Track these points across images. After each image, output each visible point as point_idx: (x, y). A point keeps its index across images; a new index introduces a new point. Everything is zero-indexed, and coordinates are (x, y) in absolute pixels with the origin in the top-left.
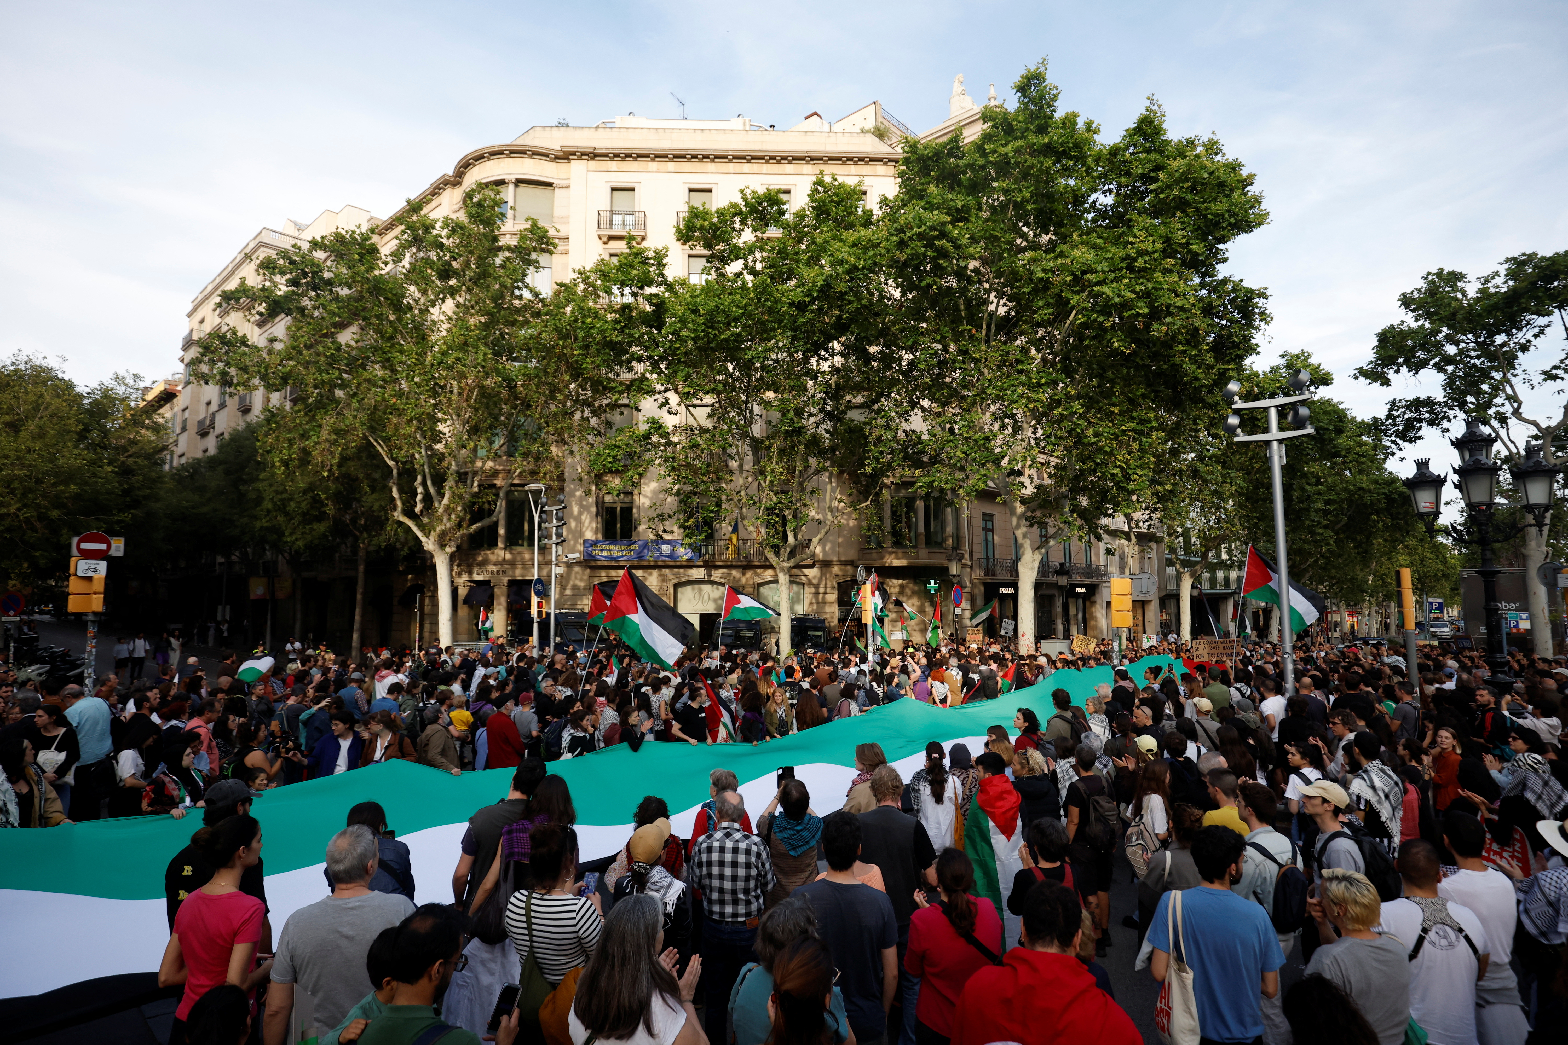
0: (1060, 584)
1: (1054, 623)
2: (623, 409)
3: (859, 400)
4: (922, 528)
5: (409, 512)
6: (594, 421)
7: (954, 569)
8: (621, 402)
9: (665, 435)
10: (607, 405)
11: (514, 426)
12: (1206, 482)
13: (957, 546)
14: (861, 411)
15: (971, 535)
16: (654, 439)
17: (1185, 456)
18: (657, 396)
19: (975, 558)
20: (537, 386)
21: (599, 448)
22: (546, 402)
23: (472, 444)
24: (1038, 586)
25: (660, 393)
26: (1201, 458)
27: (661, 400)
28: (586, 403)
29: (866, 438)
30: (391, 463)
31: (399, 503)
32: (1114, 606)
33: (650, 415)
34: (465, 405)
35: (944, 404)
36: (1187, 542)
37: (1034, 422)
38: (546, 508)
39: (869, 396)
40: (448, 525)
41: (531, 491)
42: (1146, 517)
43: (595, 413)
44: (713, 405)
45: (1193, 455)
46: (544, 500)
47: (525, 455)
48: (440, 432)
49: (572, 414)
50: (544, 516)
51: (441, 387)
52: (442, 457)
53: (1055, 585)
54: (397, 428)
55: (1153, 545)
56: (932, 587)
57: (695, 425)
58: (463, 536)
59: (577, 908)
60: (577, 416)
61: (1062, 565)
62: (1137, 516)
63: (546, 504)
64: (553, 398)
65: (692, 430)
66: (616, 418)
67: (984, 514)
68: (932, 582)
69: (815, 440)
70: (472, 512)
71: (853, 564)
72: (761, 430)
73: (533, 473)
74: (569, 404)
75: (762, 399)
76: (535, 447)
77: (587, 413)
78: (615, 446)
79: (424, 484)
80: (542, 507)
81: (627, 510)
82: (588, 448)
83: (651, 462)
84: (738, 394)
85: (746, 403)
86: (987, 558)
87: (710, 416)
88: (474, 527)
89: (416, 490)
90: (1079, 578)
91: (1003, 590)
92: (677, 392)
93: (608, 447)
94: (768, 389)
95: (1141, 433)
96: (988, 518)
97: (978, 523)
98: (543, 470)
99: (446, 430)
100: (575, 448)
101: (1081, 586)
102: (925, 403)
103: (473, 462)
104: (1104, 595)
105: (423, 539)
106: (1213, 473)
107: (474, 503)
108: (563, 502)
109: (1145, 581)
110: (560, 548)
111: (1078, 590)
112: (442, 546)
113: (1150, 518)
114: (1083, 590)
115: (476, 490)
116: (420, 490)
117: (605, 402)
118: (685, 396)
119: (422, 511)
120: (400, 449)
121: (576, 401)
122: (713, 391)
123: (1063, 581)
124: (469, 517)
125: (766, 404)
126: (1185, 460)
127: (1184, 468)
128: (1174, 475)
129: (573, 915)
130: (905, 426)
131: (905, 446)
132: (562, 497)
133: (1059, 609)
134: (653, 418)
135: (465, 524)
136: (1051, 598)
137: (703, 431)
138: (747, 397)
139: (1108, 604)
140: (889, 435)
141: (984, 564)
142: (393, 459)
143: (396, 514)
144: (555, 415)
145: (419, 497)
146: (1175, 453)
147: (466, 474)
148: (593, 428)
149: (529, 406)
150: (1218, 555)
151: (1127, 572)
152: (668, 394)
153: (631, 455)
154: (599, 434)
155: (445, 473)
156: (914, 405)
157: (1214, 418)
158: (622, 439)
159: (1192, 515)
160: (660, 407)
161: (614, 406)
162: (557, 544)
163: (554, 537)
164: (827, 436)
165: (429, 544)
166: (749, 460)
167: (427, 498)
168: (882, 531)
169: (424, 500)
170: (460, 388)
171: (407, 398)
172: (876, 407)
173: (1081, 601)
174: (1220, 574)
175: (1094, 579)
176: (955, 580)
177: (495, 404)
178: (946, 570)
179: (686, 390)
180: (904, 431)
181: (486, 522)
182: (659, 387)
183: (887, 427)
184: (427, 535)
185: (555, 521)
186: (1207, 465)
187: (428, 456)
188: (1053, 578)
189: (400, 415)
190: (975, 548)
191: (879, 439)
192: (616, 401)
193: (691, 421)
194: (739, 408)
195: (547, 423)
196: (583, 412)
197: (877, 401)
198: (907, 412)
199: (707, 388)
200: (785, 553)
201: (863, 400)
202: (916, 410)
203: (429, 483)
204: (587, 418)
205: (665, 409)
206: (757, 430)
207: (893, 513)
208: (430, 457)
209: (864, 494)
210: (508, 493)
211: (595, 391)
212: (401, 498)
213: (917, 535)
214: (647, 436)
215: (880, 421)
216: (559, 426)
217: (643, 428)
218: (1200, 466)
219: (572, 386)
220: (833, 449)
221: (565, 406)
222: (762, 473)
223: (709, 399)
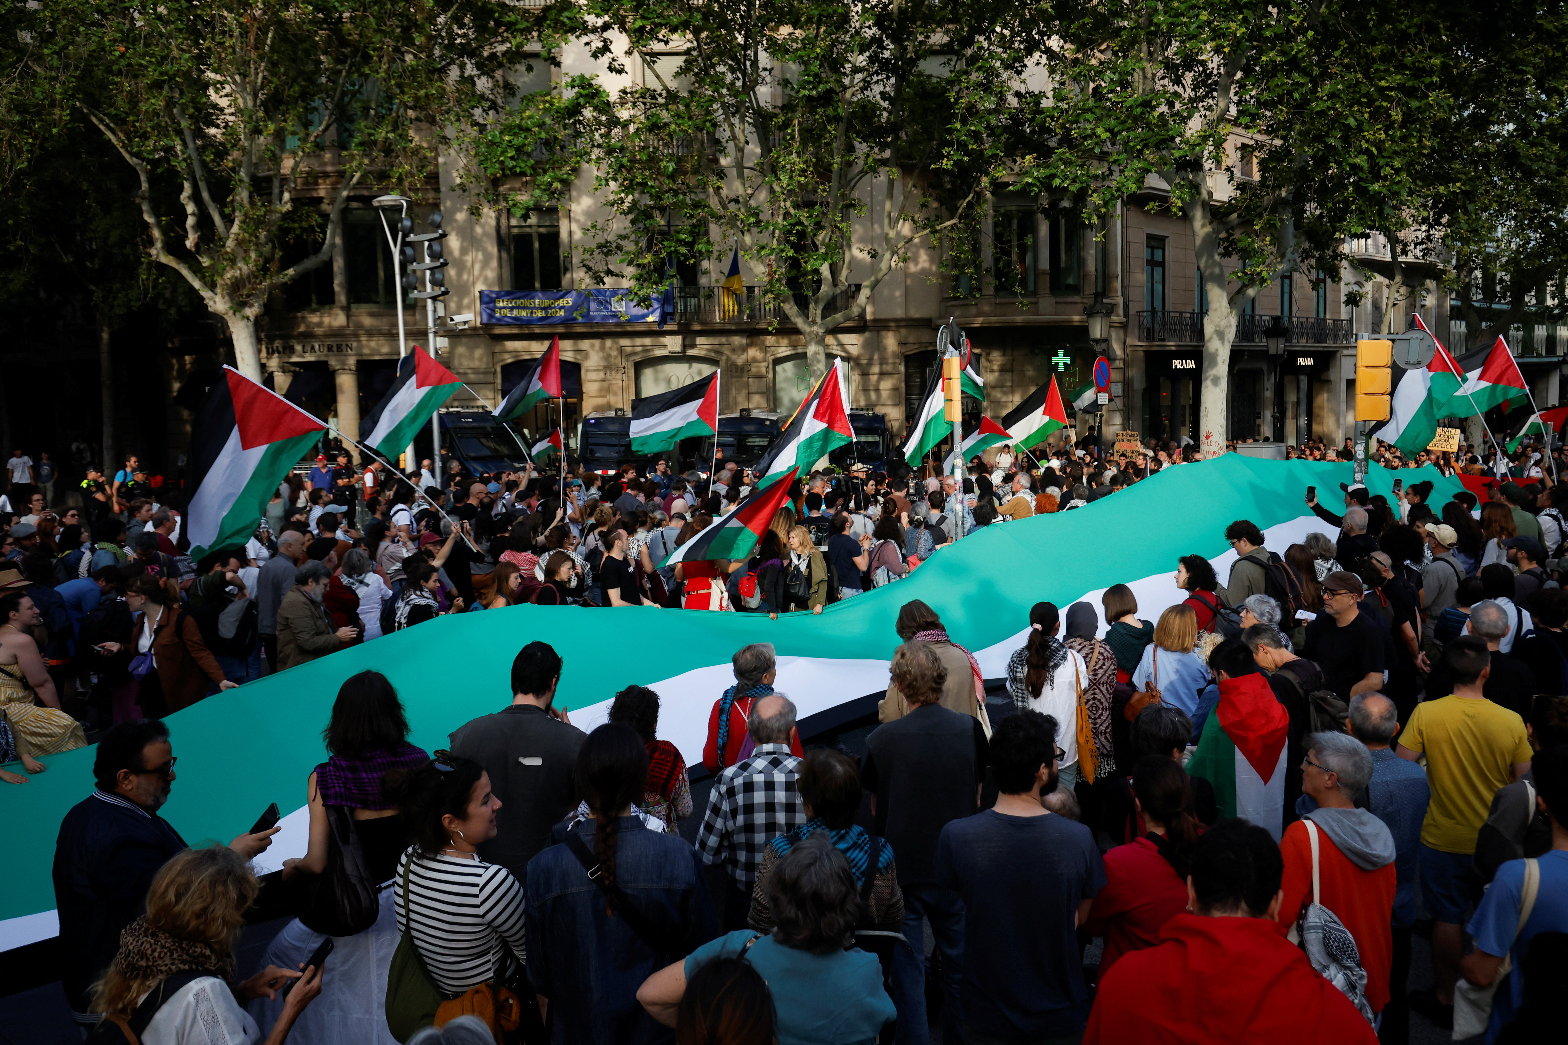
0: (1272, 351)
1: (1259, 415)
2: (533, 62)
3: (938, 38)
4: (1044, 263)
5: (175, 247)
6: (483, 84)
7: (1097, 330)
8: (528, 48)
9: (606, 107)
10: (504, 54)
11: (344, 94)
12: (1529, 174)
13: (1103, 292)
14: (943, 59)
15: (1126, 272)
16: (588, 113)
17: (1495, 128)
18: (592, 36)
19: (1132, 311)
20: (380, 20)
21: (493, 132)
22: (397, 50)
23: (272, 127)
24: (1235, 355)
25: (594, 30)
26: (1523, 131)
27: (597, 44)
28: (467, 51)
29: (951, 106)
30: (133, 161)
31: (156, 233)
32: (1360, 387)
33: (576, 73)
34: (253, 55)
35: (1084, 44)
36: (1489, 278)
37: (1239, 75)
38: (412, 237)
39: (956, 32)
40: (245, 269)
41: (385, 209)
42: (1421, 235)
43: (486, 67)
44: (688, 52)
45: (1511, 127)
46: (407, 223)
47: (368, 145)
48: (215, 106)
49: (443, 71)
50: (409, 251)
51: (207, 24)
52: (221, 152)
53: (1264, 354)
54: (133, 100)
55: (1430, 284)
56: (1061, 359)
57: (659, 88)
58: (273, 287)
59: (481, 881)
60: (454, 73)
61: (1276, 319)
62: (1407, 235)
63: (412, 230)
64: (410, 42)
65: (654, 97)
66: (522, 78)
67: (1150, 237)
68: (1061, 352)
69: (867, 110)
70: (284, 246)
71: (929, 325)
72: (773, 96)
73: (383, 176)
74: (437, 52)
75: (770, 39)
76: (382, 133)
77: (470, 70)
78: (520, 127)
79: (196, 197)
80: (405, 236)
81: (551, 239)
82: (474, 132)
83: (584, 154)
84: (730, 31)
85: (745, 47)
86: (1153, 311)
87: (681, 72)
88: (291, 271)
89: (183, 208)
90: (1303, 342)
91: (1177, 364)
92: (623, 28)
93: (508, 129)
94: (781, 23)
95: (1410, 92)
96: (1156, 242)
97: (1139, 250)
98: (396, 173)
99: (224, 102)
100: (450, 131)
101: (1305, 354)
102: (1054, 42)
103: (276, 160)
104: (1343, 369)
105: (206, 294)
106: (1542, 158)
107: (287, 231)
108: (439, 226)
109: (1415, 344)
110: (440, 306)
111: (1301, 361)
112: (239, 305)
113: (1429, 238)
114: (1310, 362)
115: (288, 207)
116: (190, 208)
117: (501, 48)
118: (639, 36)
119: (197, 245)
120: (145, 136)
121: (450, 47)
122: (684, 26)
123: (1277, 346)
124: (279, 254)
125: (777, 49)
126: (1497, 135)
127: (1492, 148)
128: (1476, 163)
129: (475, 891)
130: (1016, 85)
131: (1016, 120)
132: (437, 218)
133: (1269, 394)
134: (582, 77)
135: (273, 267)
136: (1256, 376)
137: (672, 97)
138: (746, 37)
139: (1351, 384)
140: (990, 104)
141: (1147, 322)
142: (137, 155)
143: (153, 252)
144: (414, 71)
145: (190, 221)
146: (1479, 123)
147: (269, 180)
148: (482, 97)
149: (367, 58)
150: (1541, 300)
151: (1385, 329)
152: (611, 34)
153: (548, 144)
154: (494, 106)
155: (229, 179)
156: (1032, 47)
157: (1554, 59)
158: (532, 114)
159: (1500, 231)
160: (595, 55)
161: (517, 56)
162: (434, 299)
163: (429, 286)
164: (885, 104)
165: (218, 303)
166: (754, 149)
167: (204, 223)
168: (977, 267)
169: (198, 227)
170: (240, 25)
171: (147, 45)
172: (969, 52)
173: (1304, 379)
174: (1540, 331)
175: (1329, 343)
176: (1098, 348)
177: (307, 53)
178: (1084, 330)
179: (639, 23)
180: (1018, 94)
181: (310, 263)
182: (591, 20)
183: (986, 88)
184: (212, 286)
185: (427, 260)
186: (1533, 144)
187: (197, 149)
188: (1261, 342)
189: (136, 76)
190: (1133, 294)
191: (971, 109)
192: (520, 46)
193: (653, 83)
194: (734, 58)
195: (400, 86)
196: (462, 67)
197: (968, 41)
198: (1020, 60)
199: (675, 21)
200: (816, 311)
201: (946, 39)
202: (1037, 55)
203: (205, 195)
204: (471, 78)
205: (605, 60)
206: (765, 94)
207: (998, 238)
208: (201, 150)
209: (948, 203)
210: (345, 212)
211: (481, 29)
212: (159, 223)
213: (1037, 274)
214: (574, 110)
215: (976, 76)
216: (422, 93)
217: (569, 94)
218: (1522, 144)
219: (441, 19)
220: (893, 128)
221: (430, 55)
222: (774, 169)
223: (680, 41)
